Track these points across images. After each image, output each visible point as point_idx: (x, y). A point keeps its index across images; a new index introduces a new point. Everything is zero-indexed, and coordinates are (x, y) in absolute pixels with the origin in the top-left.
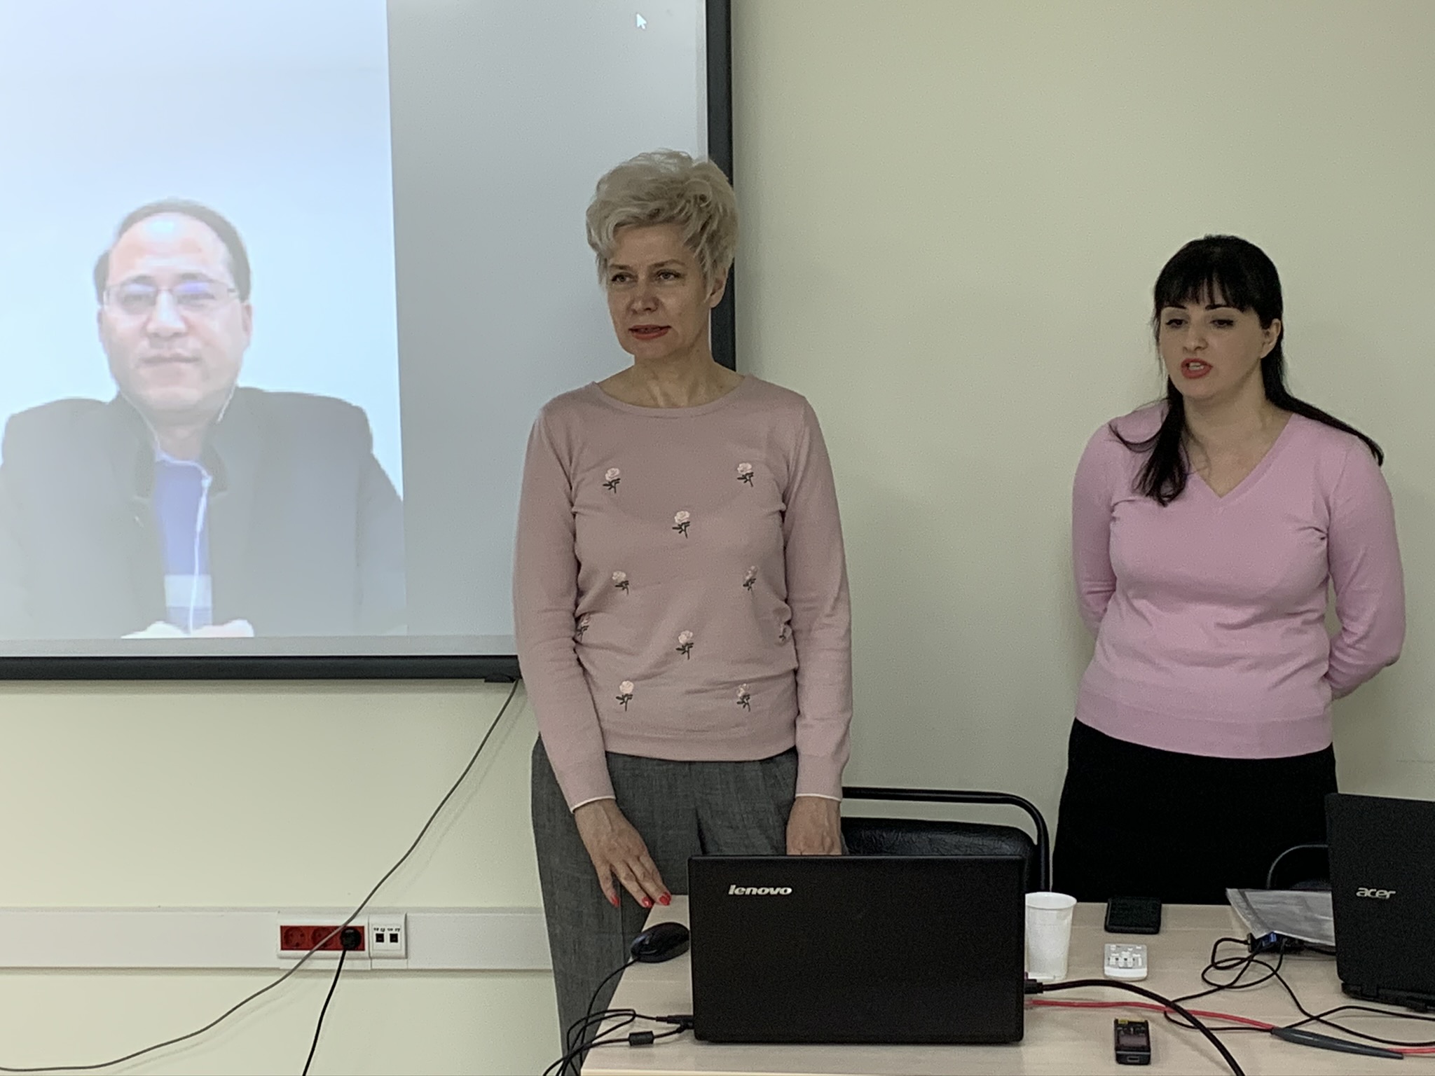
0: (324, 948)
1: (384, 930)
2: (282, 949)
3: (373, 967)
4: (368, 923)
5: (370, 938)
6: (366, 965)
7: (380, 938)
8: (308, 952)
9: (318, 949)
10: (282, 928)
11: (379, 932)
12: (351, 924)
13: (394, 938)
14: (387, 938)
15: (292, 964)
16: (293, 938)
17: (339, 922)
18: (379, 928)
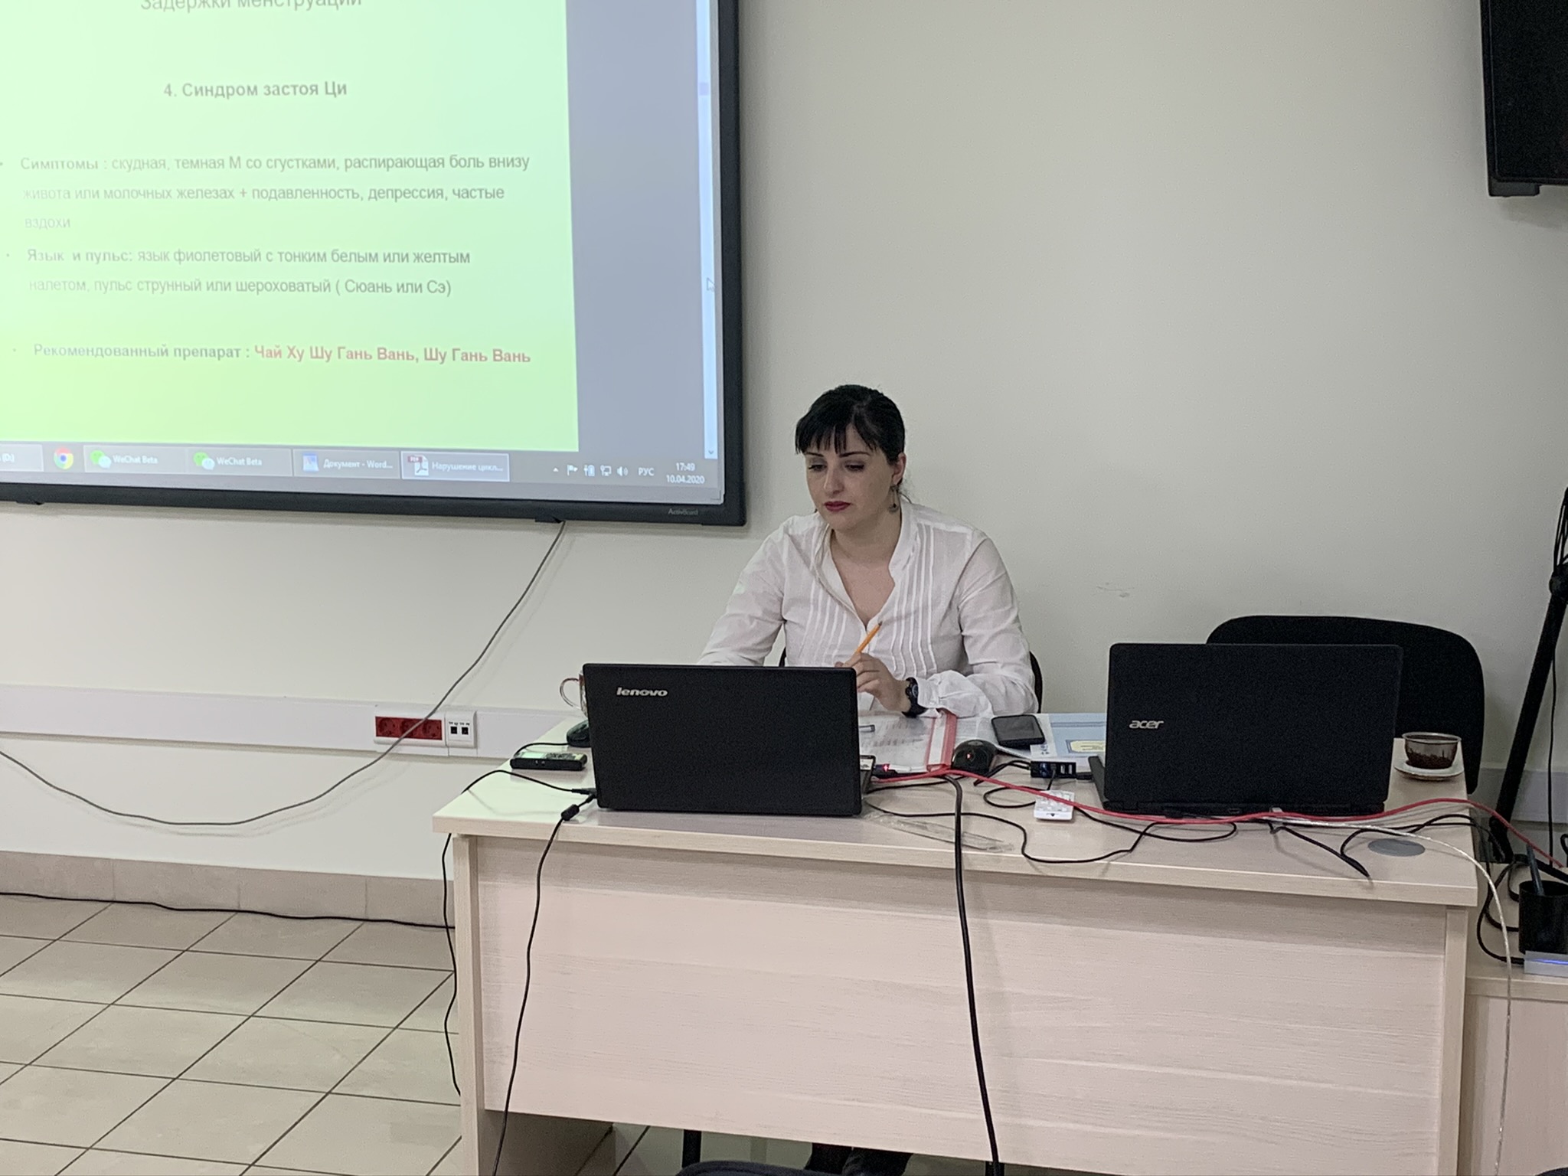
0: (410, 736)
2: (377, 735)
3: (450, 754)
4: (445, 717)
5: (446, 730)
6: (444, 752)
7: (454, 730)
8: (397, 739)
9: (406, 737)
10: (377, 718)
11: (454, 725)
12: (431, 718)
13: (465, 731)
14: (459, 730)
15: (385, 748)
16: (385, 726)
17: (421, 715)
18: (454, 722)
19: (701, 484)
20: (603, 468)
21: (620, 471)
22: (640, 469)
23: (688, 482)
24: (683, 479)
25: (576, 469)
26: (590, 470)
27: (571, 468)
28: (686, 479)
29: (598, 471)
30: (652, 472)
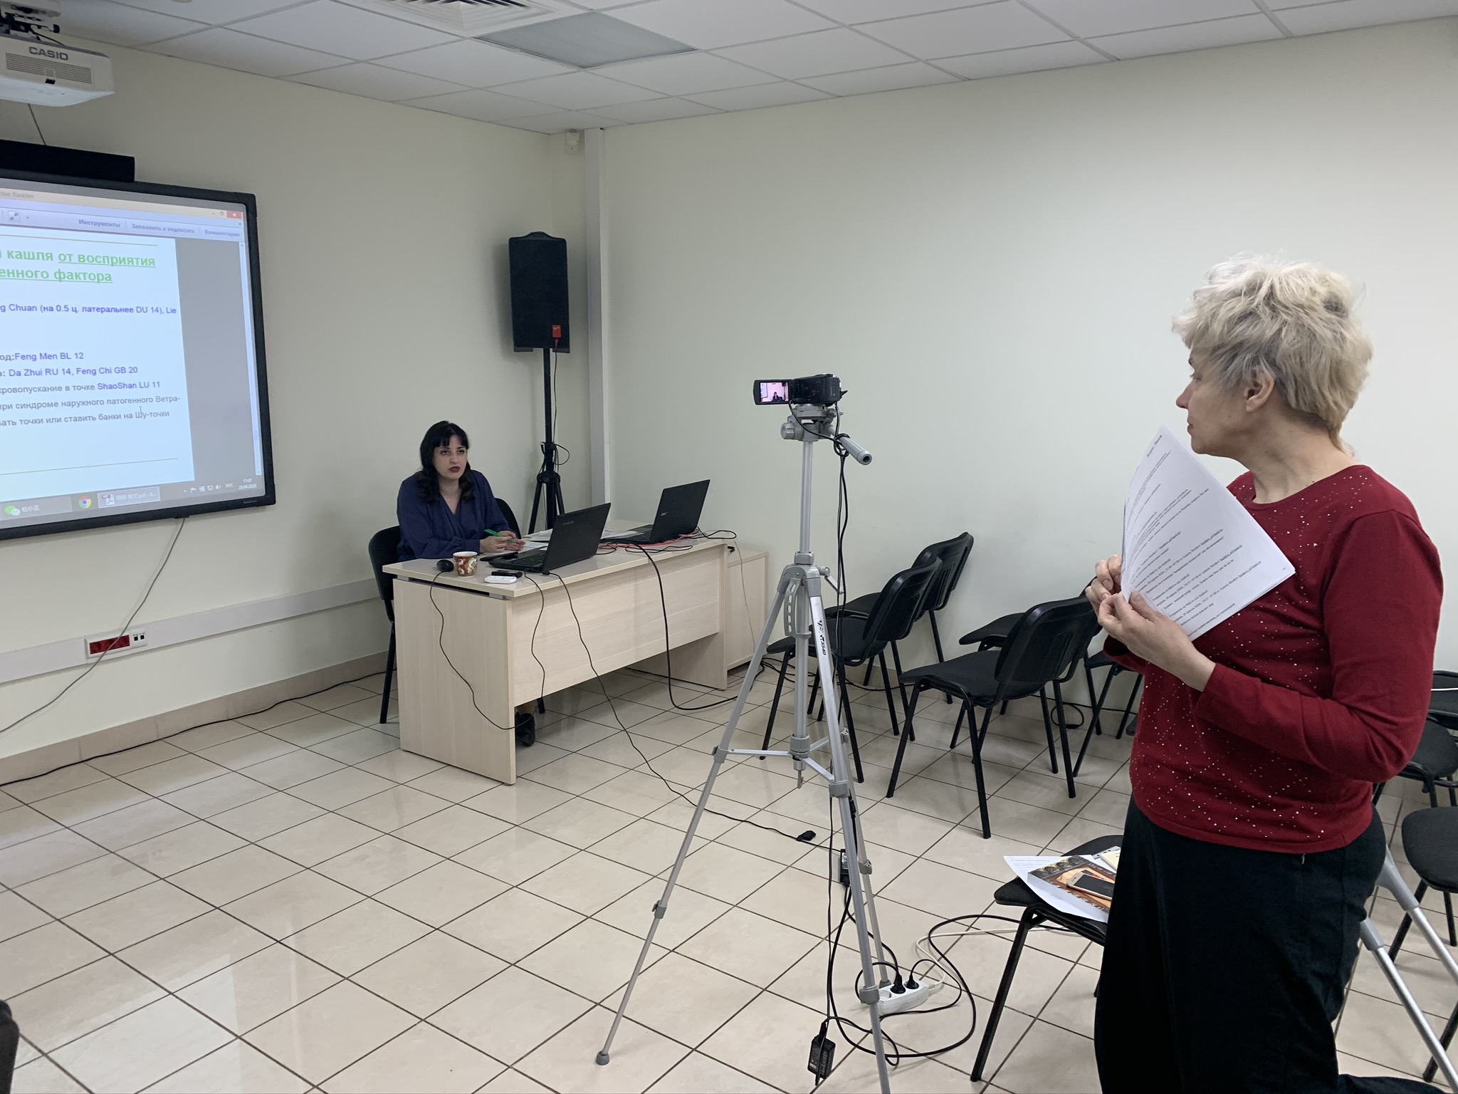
0: (110, 649)
2: (91, 654)
3: (132, 653)
4: (130, 633)
5: (131, 639)
6: (127, 653)
7: (136, 639)
8: (103, 652)
10: (91, 644)
11: (136, 636)
12: (124, 635)
13: (142, 637)
14: (139, 638)
15: (95, 660)
16: (97, 647)
17: (117, 635)
19: (254, 488)
20: (208, 487)
21: (217, 487)
22: (226, 485)
23: (249, 487)
24: (246, 487)
25: (195, 490)
26: (202, 489)
27: (192, 489)
29: (206, 489)
30: (232, 485)
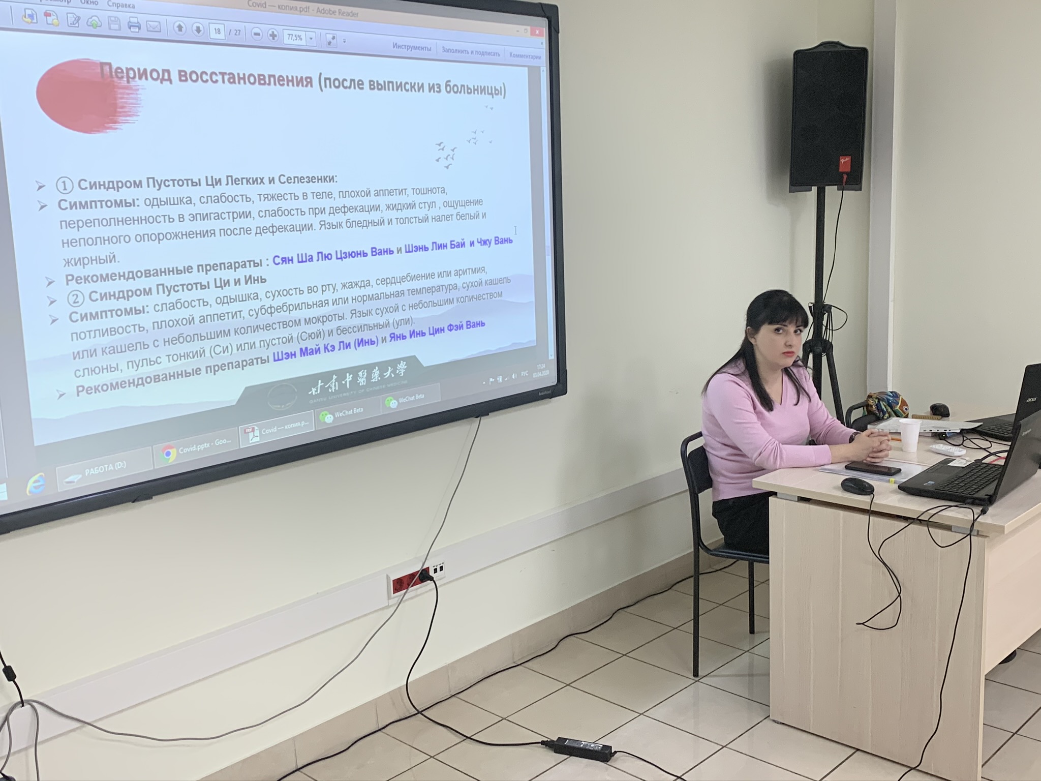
1: (437, 566)
2: (394, 593)
4: (430, 564)
5: (432, 572)
7: (435, 571)
8: (406, 590)
9: (411, 586)
10: (393, 581)
11: (435, 567)
12: (424, 567)
14: (438, 569)
15: (398, 600)
16: (401, 584)
17: (417, 568)
18: (435, 565)
19: (548, 375)
22: (522, 372)
23: (542, 375)
24: (540, 374)
25: (493, 380)
26: (500, 379)
27: (491, 380)
28: (542, 373)
29: (503, 379)
30: (527, 373)
